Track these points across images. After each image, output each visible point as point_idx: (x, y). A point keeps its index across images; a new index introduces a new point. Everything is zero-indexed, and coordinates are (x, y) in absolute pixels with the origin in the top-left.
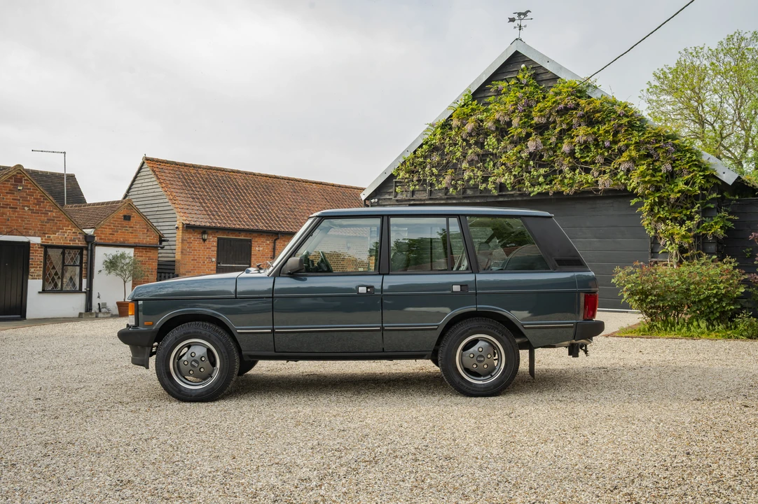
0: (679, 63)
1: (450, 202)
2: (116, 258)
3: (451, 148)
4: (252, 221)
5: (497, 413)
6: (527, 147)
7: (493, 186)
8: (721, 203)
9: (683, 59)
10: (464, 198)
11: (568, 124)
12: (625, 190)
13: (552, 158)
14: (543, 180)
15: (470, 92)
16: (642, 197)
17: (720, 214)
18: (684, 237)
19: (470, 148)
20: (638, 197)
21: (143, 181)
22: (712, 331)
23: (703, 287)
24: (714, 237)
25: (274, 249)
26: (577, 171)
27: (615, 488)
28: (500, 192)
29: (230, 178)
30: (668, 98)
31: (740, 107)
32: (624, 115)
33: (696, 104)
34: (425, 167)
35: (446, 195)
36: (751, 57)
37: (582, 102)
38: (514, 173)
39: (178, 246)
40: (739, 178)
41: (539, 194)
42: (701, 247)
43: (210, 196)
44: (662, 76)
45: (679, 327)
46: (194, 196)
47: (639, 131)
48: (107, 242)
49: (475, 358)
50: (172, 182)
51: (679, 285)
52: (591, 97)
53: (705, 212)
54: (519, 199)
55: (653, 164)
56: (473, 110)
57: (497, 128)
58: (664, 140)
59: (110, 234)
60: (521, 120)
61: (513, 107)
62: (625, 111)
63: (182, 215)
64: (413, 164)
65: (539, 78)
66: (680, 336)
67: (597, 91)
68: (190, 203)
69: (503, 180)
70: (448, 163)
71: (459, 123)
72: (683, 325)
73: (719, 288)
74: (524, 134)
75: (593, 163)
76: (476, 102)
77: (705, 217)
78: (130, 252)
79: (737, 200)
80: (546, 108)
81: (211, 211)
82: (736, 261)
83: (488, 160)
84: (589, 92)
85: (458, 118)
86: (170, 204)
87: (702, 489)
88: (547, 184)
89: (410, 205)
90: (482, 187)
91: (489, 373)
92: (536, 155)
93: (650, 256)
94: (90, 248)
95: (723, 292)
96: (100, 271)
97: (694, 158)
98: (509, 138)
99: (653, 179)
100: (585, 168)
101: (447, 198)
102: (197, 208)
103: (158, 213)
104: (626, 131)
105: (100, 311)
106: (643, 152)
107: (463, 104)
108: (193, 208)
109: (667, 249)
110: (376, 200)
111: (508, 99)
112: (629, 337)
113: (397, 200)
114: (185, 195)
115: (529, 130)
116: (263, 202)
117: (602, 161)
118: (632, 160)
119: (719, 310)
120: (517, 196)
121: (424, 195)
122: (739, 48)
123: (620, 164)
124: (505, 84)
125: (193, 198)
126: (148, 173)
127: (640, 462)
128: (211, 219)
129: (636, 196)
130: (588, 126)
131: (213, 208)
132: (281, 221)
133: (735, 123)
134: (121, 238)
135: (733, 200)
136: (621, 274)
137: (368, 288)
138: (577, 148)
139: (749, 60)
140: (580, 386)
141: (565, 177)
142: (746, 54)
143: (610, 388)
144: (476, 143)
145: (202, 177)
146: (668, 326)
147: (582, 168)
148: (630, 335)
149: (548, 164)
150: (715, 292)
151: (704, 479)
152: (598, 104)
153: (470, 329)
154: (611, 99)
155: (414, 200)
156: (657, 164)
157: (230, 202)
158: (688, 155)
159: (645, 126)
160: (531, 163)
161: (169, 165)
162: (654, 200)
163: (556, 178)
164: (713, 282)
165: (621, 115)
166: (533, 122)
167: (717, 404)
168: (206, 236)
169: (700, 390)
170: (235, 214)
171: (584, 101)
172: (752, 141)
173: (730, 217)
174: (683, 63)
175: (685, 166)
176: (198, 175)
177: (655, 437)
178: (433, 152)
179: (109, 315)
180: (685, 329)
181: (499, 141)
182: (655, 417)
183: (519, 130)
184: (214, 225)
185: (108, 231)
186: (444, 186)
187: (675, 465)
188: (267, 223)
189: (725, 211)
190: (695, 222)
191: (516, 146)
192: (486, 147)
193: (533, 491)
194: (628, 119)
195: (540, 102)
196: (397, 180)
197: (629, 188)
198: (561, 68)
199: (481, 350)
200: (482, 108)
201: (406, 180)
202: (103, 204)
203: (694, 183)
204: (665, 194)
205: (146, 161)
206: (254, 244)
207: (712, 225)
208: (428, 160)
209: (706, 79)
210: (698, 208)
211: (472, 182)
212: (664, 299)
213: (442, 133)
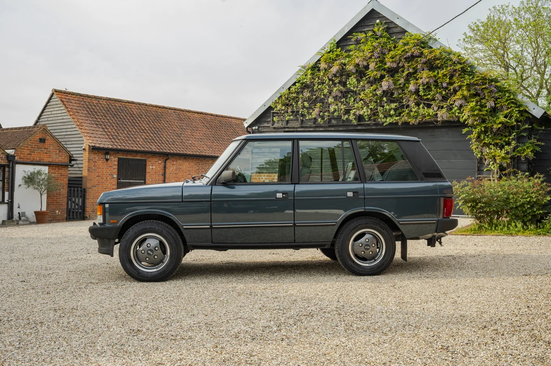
0: (489, 18)
1: (318, 129)
2: (33, 174)
3: (320, 86)
4: (147, 144)
5: (383, 286)
6: (381, 86)
7: (354, 117)
8: (531, 132)
9: (492, 15)
10: (330, 126)
11: (414, 68)
12: (459, 121)
13: (401, 96)
14: (394, 113)
15: (335, 41)
16: (471, 127)
17: (531, 141)
18: (503, 158)
19: (335, 87)
20: (468, 127)
21: (52, 110)
22: (525, 230)
23: (519, 197)
24: (526, 158)
25: (165, 167)
26: (421, 106)
27: (485, 327)
28: (359, 121)
29: (126, 108)
30: (480, 46)
31: (537, 54)
32: (458, 63)
33: (502, 52)
34: (297, 102)
35: (314, 123)
36: (545, 14)
37: (426, 51)
38: (370, 107)
39: (85, 165)
40: (545, 113)
41: (390, 123)
42: (516, 166)
43: (110, 123)
44: (475, 29)
45: (501, 227)
46: (98, 123)
47: (469, 75)
48: (25, 161)
49: (363, 246)
50: (78, 111)
51: (501, 195)
52: (432, 48)
53: (519, 139)
54: (374, 127)
55: (480, 101)
56: (337, 55)
57: (357, 71)
58: (489, 83)
59: (28, 154)
60: (376, 64)
61: (370, 54)
62: (459, 59)
63: (88, 138)
64: (287, 99)
65: (391, 31)
66: (502, 234)
67: (437, 42)
68: (94, 129)
69: (361, 113)
70: (316, 98)
71: (326, 66)
72: (504, 226)
73: (531, 197)
74: (379, 75)
75: (434, 100)
76: (339, 49)
77: (520, 143)
78: (45, 169)
79: (543, 130)
80: (397, 55)
81: (112, 136)
82: (544, 177)
83: (349, 96)
84: (430, 43)
85: (325, 62)
86: (77, 129)
87: (543, 326)
88: (397, 116)
89: (285, 132)
90: (345, 118)
91: (373, 258)
92: (388, 93)
93: (476, 173)
94: (11, 166)
95: (535, 200)
96: (20, 185)
97: (512, 97)
98: (366, 79)
99: (480, 113)
100: (427, 104)
101: (316, 127)
102: (101, 133)
103: (66, 137)
104: (459, 75)
105: (20, 219)
106: (472, 92)
107: (329, 50)
108: (97, 132)
109: (490, 168)
110: (257, 127)
111: (366, 48)
112: (463, 235)
113: (274, 128)
114: (89, 122)
115: (383, 73)
116: (155, 128)
117: (440, 98)
118: (464, 98)
119: (531, 214)
120: (372, 126)
121: (297, 124)
122: (537, 7)
123: (454, 101)
124: (364, 35)
125: (97, 125)
126: (57, 103)
127: (497, 312)
128: (113, 142)
129: (465, 126)
130: (430, 70)
131: (114, 133)
132: (170, 144)
133: (532, 68)
134: (36, 157)
135: (540, 130)
136: (457, 187)
137: (283, 194)
138: (421, 88)
139: (545, 17)
140: (438, 268)
141: (411, 111)
142: (542, 12)
143: (461, 269)
144: (340, 82)
145: (103, 107)
146: (492, 226)
147: (424, 104)
148: (464, 233)
149: (397, 100)
150: (528, 200)
151: (543, 321)
152: (438, 53)
153: (359, 225)
154: (447, 49)
155: (288, 128)
156: (483, 101)
157: (128, 128)
158: (507, 95)
159: (474, 71)
160: (385, 99)
161: (74, 96)
162: (481, 130)
163: (404, 111)
164: (527, 192)
165: (456, 62)
166: (386, 66)
167: (540, 278)
168: (108, 157)
169: (525, 269)
170: (132, 138)
171: (427, 51)
172: (546, 82)
173: (538, 143)
174: (492, 18)
175: (505, 103)
176: (100, 105)
177: (502, 298)
178: (304, 89)
179: (28, 222)
180: (506, 228)
181: (358, 81)
182: (499, 286)
183: (375, 73)
184: (115, 147)
185: (27, 152)
186: (313, 117)
187: (521, 313)
188: (159, 146)
189: (534, 138)
190: (512, 147)
191: (372, 86)
192: (348, 86)
193: (430, 330)
194: (461, 66)
195: (392, 50)
196: (274, 111)
197: (462, 120)
198: (408, 23)
199: (367, 240)
200: (345, 54)
201: (283, 112)
202: (20, 128)
203: (511, 117)
204: (490, 125)
205: (55, 93)
206: (148, 163)
207: (524, 149)
208: (301, 96)
209: (511, 32)
210: (514, 136)
211: (336, 114)
212: (490, 206)
213: (312, 74)
